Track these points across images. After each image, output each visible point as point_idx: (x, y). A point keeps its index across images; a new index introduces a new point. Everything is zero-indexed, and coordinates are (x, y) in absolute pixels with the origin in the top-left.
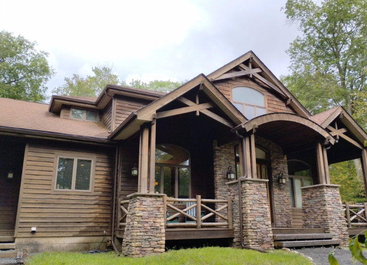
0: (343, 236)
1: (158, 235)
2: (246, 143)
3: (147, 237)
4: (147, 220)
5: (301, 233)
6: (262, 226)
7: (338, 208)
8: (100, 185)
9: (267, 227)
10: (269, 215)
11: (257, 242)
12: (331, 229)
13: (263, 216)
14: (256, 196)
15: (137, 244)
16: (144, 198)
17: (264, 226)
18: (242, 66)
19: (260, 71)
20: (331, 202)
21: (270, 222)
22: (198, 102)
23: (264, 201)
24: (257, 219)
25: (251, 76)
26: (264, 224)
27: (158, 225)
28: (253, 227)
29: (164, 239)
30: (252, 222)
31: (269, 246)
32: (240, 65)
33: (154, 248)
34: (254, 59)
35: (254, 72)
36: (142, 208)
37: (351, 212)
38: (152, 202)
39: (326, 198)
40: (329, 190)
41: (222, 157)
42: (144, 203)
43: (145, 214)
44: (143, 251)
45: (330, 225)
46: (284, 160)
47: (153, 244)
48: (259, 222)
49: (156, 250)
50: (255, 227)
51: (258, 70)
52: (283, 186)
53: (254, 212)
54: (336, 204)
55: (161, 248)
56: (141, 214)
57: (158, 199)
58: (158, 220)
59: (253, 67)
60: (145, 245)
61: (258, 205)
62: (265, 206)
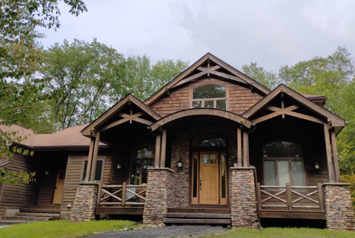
0: (249, 217)
1: (87, 210)
2: (158, 140)
3: (80, 211)
4: (82, 200)
5: (202, 212)
6: (157, 205)
7: (248, 190)
8: (107, 177)
9: (162, 206)
10: (166, 197)
11: (150, 218)
12: (233, 210)
13: (159, 197)
14: (156, 182)
15: (74, 215)
16: (83, 186)
17: (159, 206)
18: (200, 69)
19: (219, 67)
20: (239, 185)
21: (165, 203)
22: (131, 114)
23: (162, 186)
24: (153, 200)
25: (208, 75)
26: (160, 204)
27: (88, 203)
28: (148, 206)
30: (149, 202)
32: (198, 69)
33: (84, 219)
34: (212, 59)
35: (211, 70)
36: (80, 192)
37: (262, 193)
38: (87, 188)
39: (233, 179)
40: (239, 172)
41: (177, 149)
42: (82, 189)
43: (82, 196)
44: (76, 220)
45: (233, 206)
47: (83, 216)
48: (155, 202)
49: (84, 220)
50: (151, 206)
51: (217, 67)
53: (152, 194)
54: (246, 186)
55: (88, 219)
56: (79, 196)
57: (91, 186)
58: (89, 200)
59: (211, 66)
60: (78, 216)
61: (157, 189)
62: (162, 189)
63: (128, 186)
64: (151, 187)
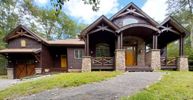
0: (158, 68)
1: (89, 68)
2: (119, 38)
4: (86, 64)
10: (125, 62)
11: (119, 70)
12: (152, 66)
13: (122, 62)
14: (120, 56)
15: (83, 70)
16: (85, 58)
17: (123, 65)
18: (127, 10)
19: (135, 10)
21: (125, 64)
22: (103, 26)
23: (123, 57)
24: (120, 63)
25: (131, 13)
26: (123, 64)
27: (89, 65)
28: (118, 65)
29: (91, 68)
31: (124, 71)
34: (133, 5)
35: (133, 11)
36: (84, 60)
38: (87, 59)
39: (152, 54)
40: (154, 52)
45: (152, 64)
46: (143, 44)
47: (87, 70)
48: (120, 64)
52: (142, 53)
53: (119, 60)
54: (157, 57)
55: (90, 71)
56: (84, 62)
59: (132, 9)
60: (85, 70)
61: (121, 58)
62: (123, 59)
63: (104, 58)
64: (118, 58)
